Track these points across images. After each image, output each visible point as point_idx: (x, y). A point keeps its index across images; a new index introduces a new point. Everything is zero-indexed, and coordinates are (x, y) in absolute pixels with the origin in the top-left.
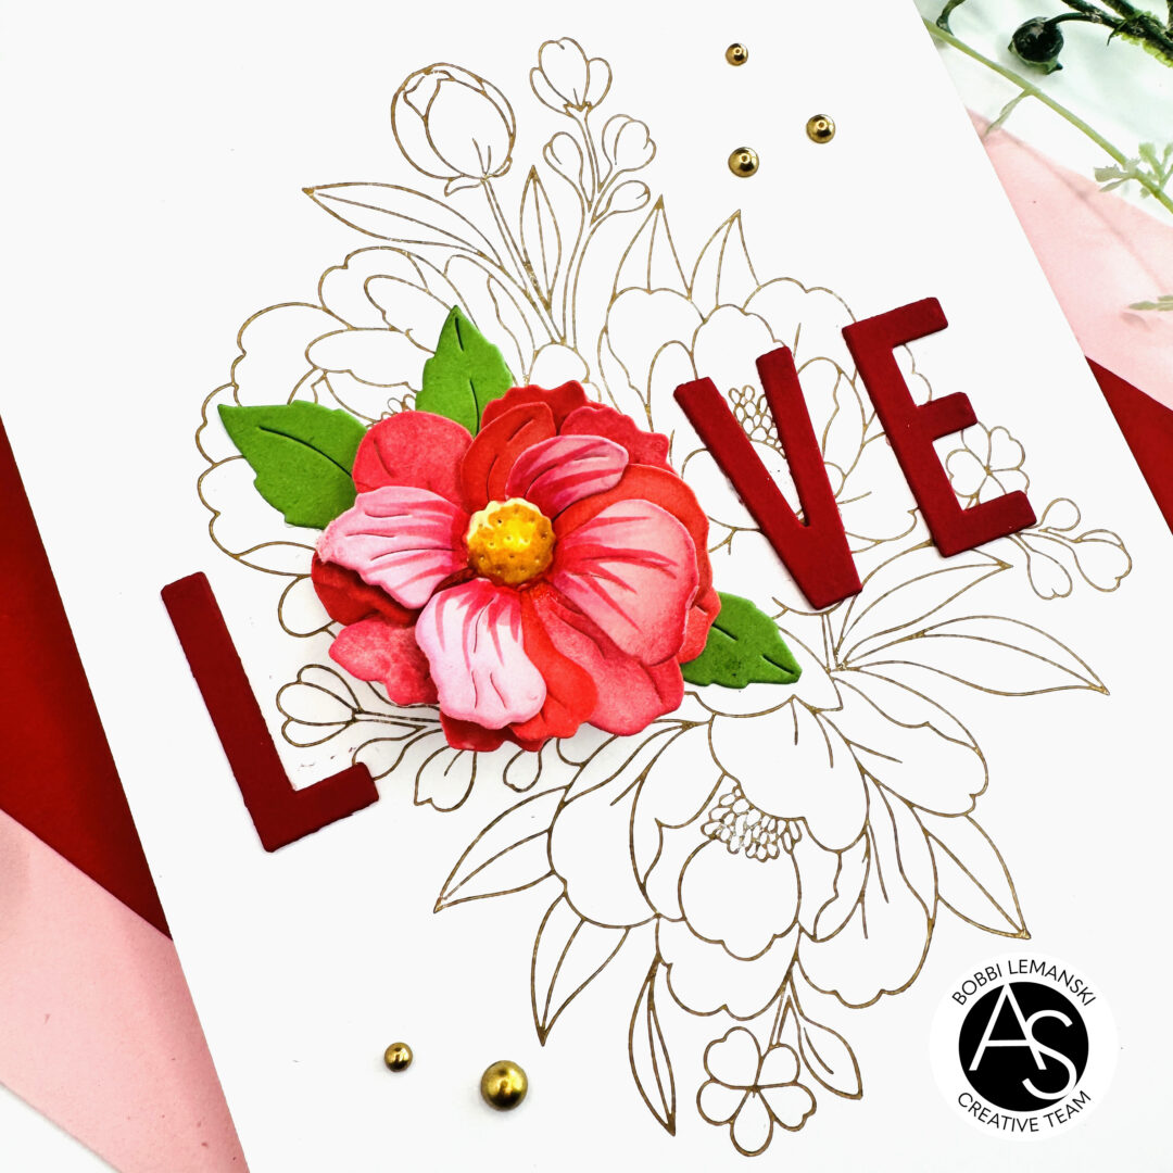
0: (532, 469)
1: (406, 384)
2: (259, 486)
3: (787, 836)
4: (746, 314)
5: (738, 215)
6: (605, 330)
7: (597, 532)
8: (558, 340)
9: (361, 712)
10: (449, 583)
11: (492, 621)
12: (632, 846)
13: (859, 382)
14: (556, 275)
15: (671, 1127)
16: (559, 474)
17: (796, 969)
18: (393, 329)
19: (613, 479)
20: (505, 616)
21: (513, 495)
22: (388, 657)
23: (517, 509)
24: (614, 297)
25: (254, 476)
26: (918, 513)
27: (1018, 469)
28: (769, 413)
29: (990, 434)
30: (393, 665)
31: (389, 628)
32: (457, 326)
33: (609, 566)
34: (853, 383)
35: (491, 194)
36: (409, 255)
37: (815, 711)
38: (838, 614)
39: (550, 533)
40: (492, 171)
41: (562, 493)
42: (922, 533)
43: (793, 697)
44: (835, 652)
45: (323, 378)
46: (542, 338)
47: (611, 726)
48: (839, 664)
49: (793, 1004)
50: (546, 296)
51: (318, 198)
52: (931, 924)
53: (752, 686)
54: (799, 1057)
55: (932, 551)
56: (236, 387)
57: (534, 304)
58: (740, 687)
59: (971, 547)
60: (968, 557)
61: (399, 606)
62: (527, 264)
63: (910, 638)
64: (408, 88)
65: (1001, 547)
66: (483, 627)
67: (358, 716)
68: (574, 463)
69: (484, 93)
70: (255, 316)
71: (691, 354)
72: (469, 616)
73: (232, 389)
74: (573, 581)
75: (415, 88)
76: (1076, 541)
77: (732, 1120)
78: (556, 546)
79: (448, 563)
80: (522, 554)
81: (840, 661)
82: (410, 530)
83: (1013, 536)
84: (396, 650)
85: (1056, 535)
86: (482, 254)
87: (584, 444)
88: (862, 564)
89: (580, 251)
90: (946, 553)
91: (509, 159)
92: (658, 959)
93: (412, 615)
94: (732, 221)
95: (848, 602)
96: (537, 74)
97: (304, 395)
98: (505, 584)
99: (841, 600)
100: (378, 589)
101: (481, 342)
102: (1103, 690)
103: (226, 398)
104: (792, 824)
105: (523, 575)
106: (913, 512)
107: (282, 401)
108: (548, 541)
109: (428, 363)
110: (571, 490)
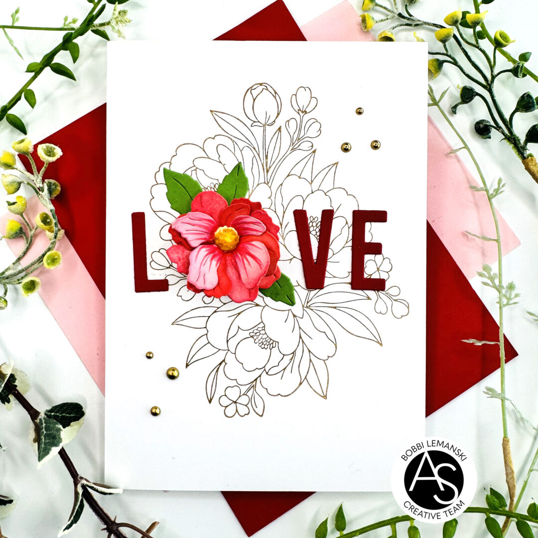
0: (240, 221)
1: (218, 180)
2: (167, 194)
3: (272, 345)
4: (326, 195)
5: (337, 163)
6: (282, 185)
7: (249, 246)
8: (266, 182)
9: (172, 266)
10: (206, 243)
11: (212, 259)
12: (229, 330)
13: (351, 229)
14: (274, 162)
15: (210, 402)
16: (246, 226)
17: (259, 379)
18: (220, 162)
19: (260, 234)
20: (217, 258)
21: (232, 227)
22: (181, 257)
23: (231, 230)
24: (288, 176)
25: (167, 191)
26: (351, 274)
27: (387, 272)
28: (319, 227)
29: (384, 259)
30: (182, 261)
31: (185, 250)
32: (238, 168)
33: (249, 258)
34: (349, 228)
35: (264, 131)
36: (233, 141)
37: (294, 316)
38: (313, 293)
39: (238, 241)
40: (268, 123)
41: (245, 231)
42: (349, 280)
43: (290, 309)
44: (308, 302)
45: (195, 170)
46: (262, 180)
47: (233, 298)
48: (307, 306)
49: (254, 387)
50: (268, 168)
51: (214, 115)
52: (301, 384)
53: (280, 302)
54: (250, 400)
55: (350, 286)
56: (171, 164)
57: (264, 169)
58: (276, 301)
59: (362, 289)
60: (360, 292)
61: (189, 245)
62: (267, 156)
63: (331, 307)
64: (253, 88)
65: (371, 293)
66: (209, 259)
67: (171, 267)
68: (251, 225)
69: (275, 97)
70: (183, 145)
71: (304, 201)
72: (207, 255)
73: (169, 164)
74: (238, 257)
75: (255, 89)
76: (395, 300)
77: (226, 407)
78: (238, 245)
79: (208, 238)
80: (228, 243)
81: (308, 305)
82: (200, 226)
83: (376, 291)
84: (184, 256)
85: (390, 296)
86: (254, 149)
87: (255, 221)
88: (327, 281)
89: (284, 158)
90: (353, 288)
91: (274, 121)
92: (224, 361)
93: (192, 249)
94: (334, 165)
95: (317, 290)
96: (294, 96)
97: (188, 173)
98: (220, 249)
99: (316, 289)
100: (185, 239)
101: (243, 175)
102: (381, 344)
103: (167, 166)
104: (274, 342)
105: (226, 249)
106: (349, 272)
107: (182, 172)
108: (236, 242)
109: (226, 176)
110: (248, 231)
